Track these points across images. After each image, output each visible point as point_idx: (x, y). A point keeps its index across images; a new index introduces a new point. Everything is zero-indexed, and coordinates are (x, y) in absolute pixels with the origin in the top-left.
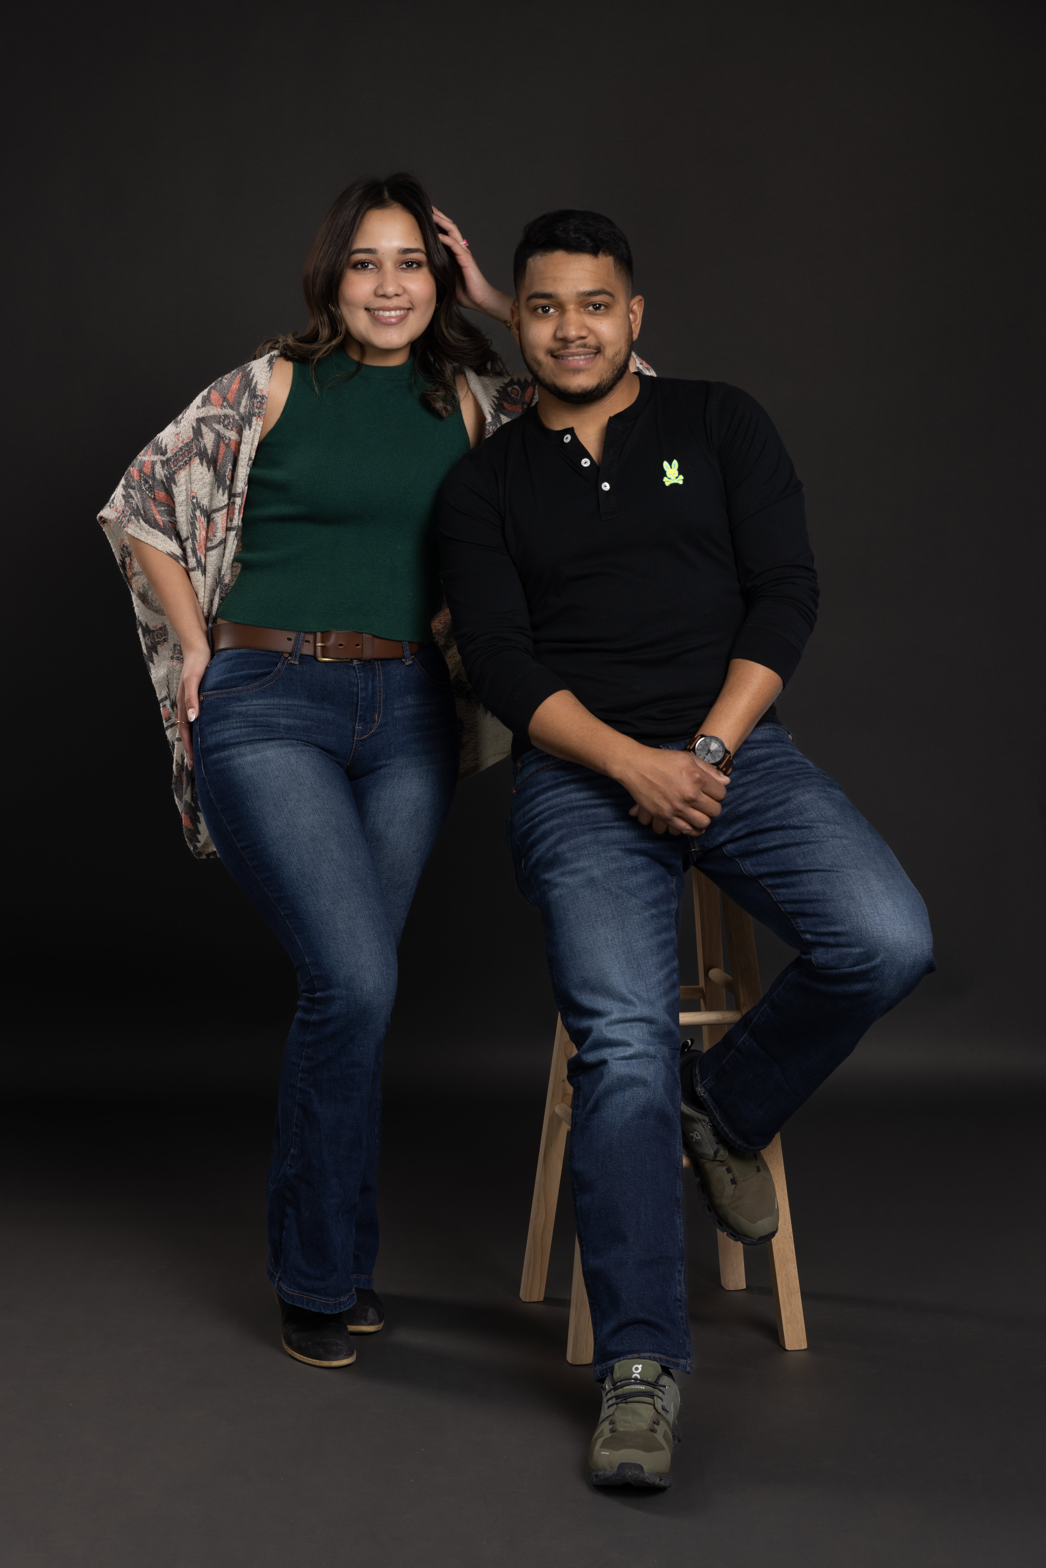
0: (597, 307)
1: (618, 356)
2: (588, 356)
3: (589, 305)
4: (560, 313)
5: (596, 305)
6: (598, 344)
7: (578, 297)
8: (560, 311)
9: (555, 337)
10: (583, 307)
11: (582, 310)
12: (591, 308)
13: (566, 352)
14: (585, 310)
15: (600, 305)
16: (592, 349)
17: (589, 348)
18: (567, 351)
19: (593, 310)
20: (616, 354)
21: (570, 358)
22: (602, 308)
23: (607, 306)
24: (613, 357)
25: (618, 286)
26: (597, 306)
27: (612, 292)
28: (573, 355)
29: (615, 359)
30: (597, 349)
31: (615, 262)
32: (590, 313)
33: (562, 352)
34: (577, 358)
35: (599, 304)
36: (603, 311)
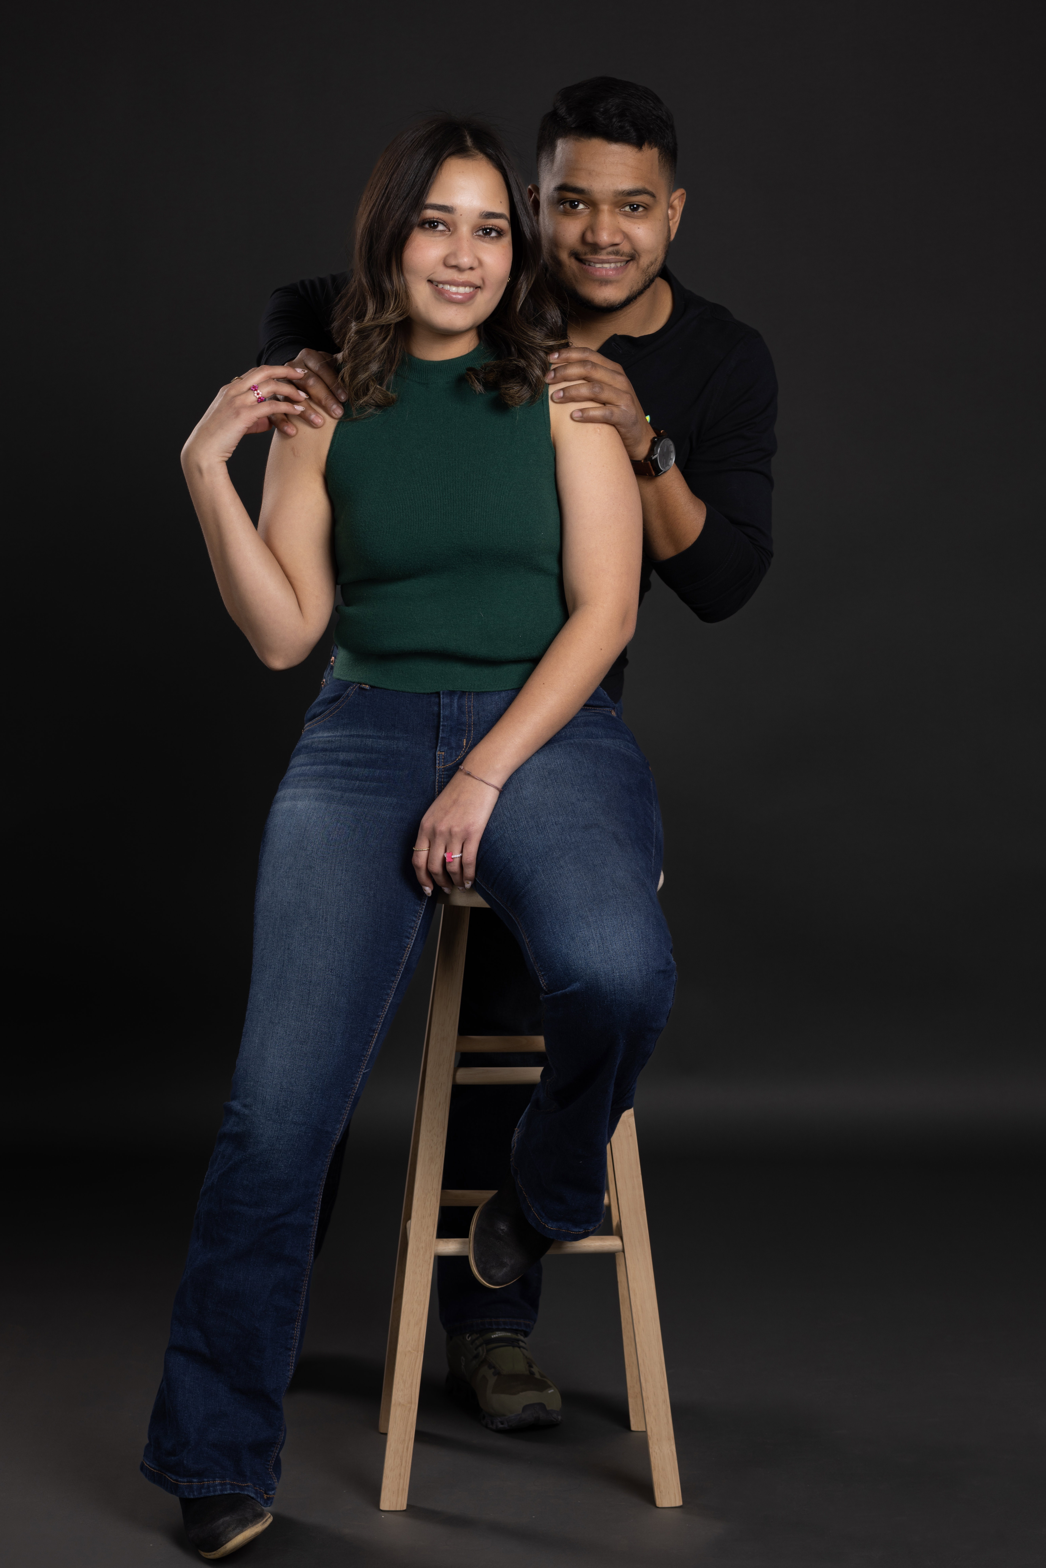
0: (634, 209)
1: (653, 265)
2: (619, 265)
3: (625, 205)
4: (591, 212)
5: (633, 205)
6: (633, 251)
7: (615, 196)
8: (591, 208)
9: (583, 238)
10: (619, 207)
11: (617, 210)
12: (627, 209)
13: (594, 258)
14: (620, 210)
15: (638, 206)
16: (625, 256)
17: (621, 256)
18: (596, 257)
19: (630, 210)
20: (652, 264)
21: (598, 266)
22: (641, 209)
23: (647, 208)
24: (648, 267)
25: (659, 181)
26: (635, 206)
27: (654, 191)
28: (603, 262)
29: (649, 268)
30: (630, 257)
31: (660, 154)
32: (626, 215)
33: (589, 257)
34: (607, 266)
35: (636, 205)
36: (642, 214)
